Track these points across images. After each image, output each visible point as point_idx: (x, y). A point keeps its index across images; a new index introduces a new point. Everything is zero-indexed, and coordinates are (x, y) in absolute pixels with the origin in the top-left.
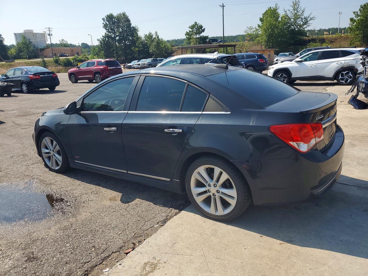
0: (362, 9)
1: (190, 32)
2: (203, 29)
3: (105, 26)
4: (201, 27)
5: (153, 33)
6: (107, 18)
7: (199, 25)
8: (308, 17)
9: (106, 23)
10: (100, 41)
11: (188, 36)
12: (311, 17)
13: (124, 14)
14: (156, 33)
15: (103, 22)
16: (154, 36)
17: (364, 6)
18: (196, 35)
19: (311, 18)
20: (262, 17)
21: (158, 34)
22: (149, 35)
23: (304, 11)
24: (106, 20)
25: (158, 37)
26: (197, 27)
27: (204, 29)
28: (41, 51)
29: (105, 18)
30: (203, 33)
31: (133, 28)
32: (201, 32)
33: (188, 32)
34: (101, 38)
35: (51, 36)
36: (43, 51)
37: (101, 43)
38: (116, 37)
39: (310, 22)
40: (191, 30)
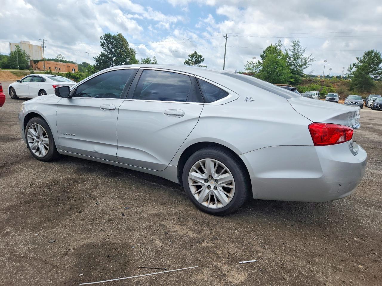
0: (366, 55)
1: (189, 60)
2: (202, 58)
3: (103, 45)
4: (201, 56)
5: (151, 58)
6: (105, 37)
7: (198, 54)
8: (308, 58)
9: (103, 42)
10: (96, 59)
11: (187, 65)
12: (311, 58)
15: (100, 40)
16: (152, 61)
17: (369, 53)
18: (195, 64)
19: (311, 60)
20: (262, 53)
23: (304, 52)
24: (103, 39)
25: (156, 62)
26: (197, 56)
27: (203, 59)
28: (35, 63)
29: (103, 37)
30: (201, 63)
32: (200, 62)
33: (188, 60)
34: (97, 56)
35: (44, 48)
36: (37, 63)
37: (97, 61)
38: (113, 57)
39: (310, 63)
40: (190, 59)
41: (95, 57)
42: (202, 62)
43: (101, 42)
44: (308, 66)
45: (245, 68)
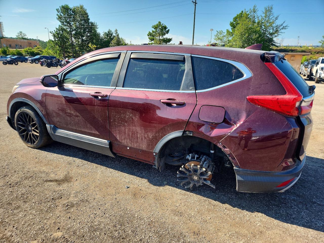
1: (153, 32)
2: (167, 30)
3: (60, 18)
4: (165, 28)
5: (113, 31)
7: (163, 25)
8: (281, 25)
9: (60, 15)
10: (54, 33)
11: (150, 37)
12: (284, 25)
13: (82, 7)
14: (116, 31)
15: (57, 13)
16: (114, 35)
18: (160, 36)
19: (283, 27)
20: (232, 21)
21: (118, 32)
22: (108, 32)
24: (60, 11)
25: (118, 35)
26: (161, 27)
27: (169, 30)
29: (60, 9)
30: (166, 35)
31: (92, 23)
33: (151, 32)
34: (55, 31)
37: (54, 36)
38: (72, 31)
39: (282, 31)
40: (154, 30)
41: (52, 32)
42: (167, 33)
43: (57, 15)
44: (280, 33)
45: (215, 38)
